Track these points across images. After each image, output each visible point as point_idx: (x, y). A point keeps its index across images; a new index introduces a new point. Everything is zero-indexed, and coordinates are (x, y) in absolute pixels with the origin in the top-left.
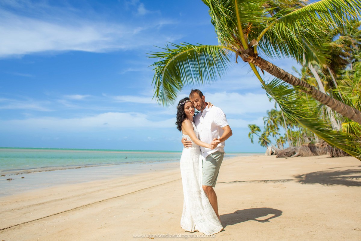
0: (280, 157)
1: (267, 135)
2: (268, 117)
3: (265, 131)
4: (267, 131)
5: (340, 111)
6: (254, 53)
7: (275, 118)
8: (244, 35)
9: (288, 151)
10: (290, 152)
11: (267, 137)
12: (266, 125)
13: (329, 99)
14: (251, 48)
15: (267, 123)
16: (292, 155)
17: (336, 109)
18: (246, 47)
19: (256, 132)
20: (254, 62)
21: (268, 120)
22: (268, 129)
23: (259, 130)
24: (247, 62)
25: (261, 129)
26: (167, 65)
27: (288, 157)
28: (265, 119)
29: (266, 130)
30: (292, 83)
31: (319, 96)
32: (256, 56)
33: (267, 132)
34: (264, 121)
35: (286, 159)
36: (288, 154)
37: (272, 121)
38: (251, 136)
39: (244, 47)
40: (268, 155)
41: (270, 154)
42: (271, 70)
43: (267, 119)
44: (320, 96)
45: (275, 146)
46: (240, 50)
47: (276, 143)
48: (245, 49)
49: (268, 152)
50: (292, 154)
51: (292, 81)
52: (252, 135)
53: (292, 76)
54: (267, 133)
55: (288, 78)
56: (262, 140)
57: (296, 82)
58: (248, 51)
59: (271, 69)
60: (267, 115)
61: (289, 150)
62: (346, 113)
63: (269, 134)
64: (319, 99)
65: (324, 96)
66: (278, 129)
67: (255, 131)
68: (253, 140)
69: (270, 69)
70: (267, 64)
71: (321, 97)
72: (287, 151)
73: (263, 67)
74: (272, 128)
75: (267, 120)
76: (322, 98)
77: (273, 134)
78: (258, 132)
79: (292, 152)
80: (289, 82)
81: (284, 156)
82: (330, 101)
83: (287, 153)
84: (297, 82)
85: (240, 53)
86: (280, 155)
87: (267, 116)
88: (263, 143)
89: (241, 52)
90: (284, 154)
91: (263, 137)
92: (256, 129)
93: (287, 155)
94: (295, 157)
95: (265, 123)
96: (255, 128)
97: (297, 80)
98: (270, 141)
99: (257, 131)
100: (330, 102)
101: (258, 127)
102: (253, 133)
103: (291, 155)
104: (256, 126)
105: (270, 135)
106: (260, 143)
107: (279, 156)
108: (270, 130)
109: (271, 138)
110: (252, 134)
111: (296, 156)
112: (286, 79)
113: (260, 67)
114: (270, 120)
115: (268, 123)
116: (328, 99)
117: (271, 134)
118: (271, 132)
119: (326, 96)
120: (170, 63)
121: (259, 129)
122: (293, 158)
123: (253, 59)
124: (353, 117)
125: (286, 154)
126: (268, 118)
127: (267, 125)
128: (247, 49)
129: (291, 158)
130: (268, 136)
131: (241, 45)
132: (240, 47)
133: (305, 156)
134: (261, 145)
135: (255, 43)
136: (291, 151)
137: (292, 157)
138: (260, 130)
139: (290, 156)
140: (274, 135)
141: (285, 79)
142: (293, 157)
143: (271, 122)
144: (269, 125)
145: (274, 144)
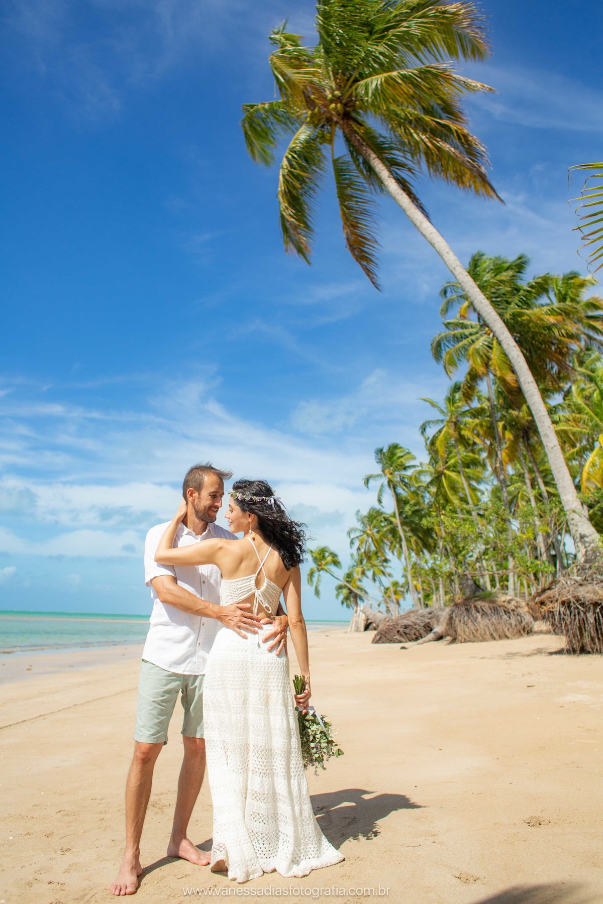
0: (383, 642)
1: (356, 576)
2: (360, 528)
3: (353, 567)
4: (357, 566)
7: (378, 532)
9: (410, 623)
10: (415, 623)
11: (359, 583)
12: (354, 551)
15: (357, 543)
16: (421, 636)
19: (329, 566)
21: (361, 535)
22: (361, 561)
23: (336, 563)
25: (340, 559)
28: (353, 536)
33: (359, 569)
34: (349, 540)
35: (403, 648)
36: (407, 631)
37: (370, 540)
38: (315, 579)
40: (357, 630)
41: (362, 627)
43: (357, 534)
45: (379, 605)
47: (382, 599)
49: (357, 622)
50: (423, 630)
52: (319, 576)
54: (358, 572)
56: (345, 591)
60: (360, 523)
61: (413, 619)
63: (363, 573)
66: (386, 561)
67: (326, 564)
68: (321, 588)
72: (405, 622)
74: (369, 558)
75: (357, 537)
77: (374, 575)
78: (333, 568)
79: (422, 624)
81: (397, 637)
83: (406, 627)
86: (384, 637)
87: (359, 526)
88: (347, 598)
90: (398, 632)
91: (349, 582)
92: (328, 559)
93: (405, 633)
94: (430, 640)
95: (352, 543)
96: (324, 555)
98: (366, 592)
99: (330, 564)
101: (334, 555)
102: (321, 569)
103: (418, 634)
104: (327, 553)
105: (367, 577)
106: (341, 597)
107: (380, 638)
108: (365, 563)
109: (367, 583)
110: (316, 574)
111: (434, 639)
114: (365, 537)
115: (360, 545)
117: (370, 574)
118: (369, 570)
121: (336, 558)
122: (425, 644)
125: (401, 630)
126: (360, 531)
127: (359, 549)
129: (420, 646)
130: (360, 580)
133: (465, 641)
134: (342, 603)
136: (418, 622)
137: (421, 641)
138: (339, 563)
139: (417, 639)
140: (377, 578)
143: (367, 542)
144: (363, 550)
145: (377, 600)
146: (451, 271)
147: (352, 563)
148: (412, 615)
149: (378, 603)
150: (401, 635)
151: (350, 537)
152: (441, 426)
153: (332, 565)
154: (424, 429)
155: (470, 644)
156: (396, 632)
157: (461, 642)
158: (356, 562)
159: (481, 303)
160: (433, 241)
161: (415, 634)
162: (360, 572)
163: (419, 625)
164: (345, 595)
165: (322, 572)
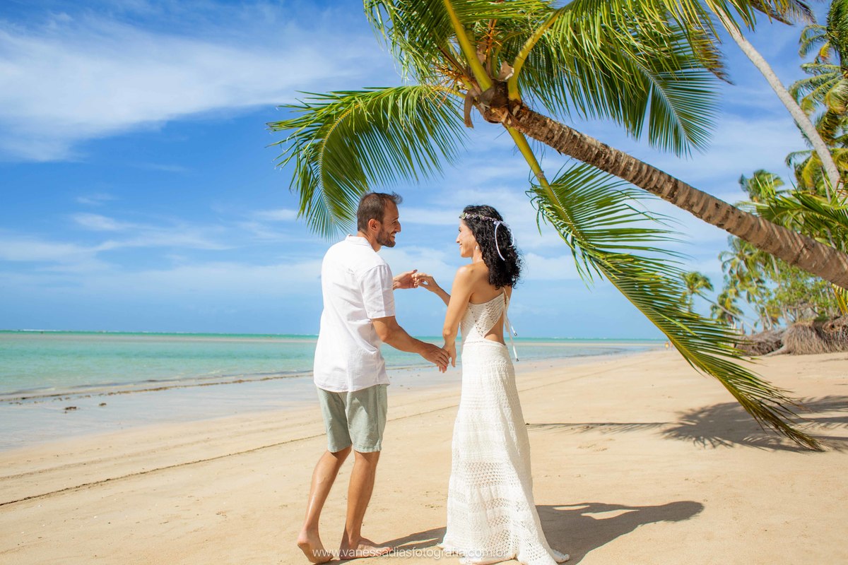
1: (731, 295)
2: (732, 252)
3: (727, 288)
4: (731, 287)
5: (761, 245)
6: (508, 99)
7: (751, 254)
8: (477, 54)
9: (763, 340)
10: (767, 341)
11: (734, 304)
12: (727, 273)
13: (728, 212)
14: (501, 86)
15: (729, 266)
16: (773, 351)
17: (749, 239)
18: (485, 84)
19: (701, 290)
20: (510, 122)
21: (733, 259)
22: (735, 283)
23: (708, 286)
24: (497, 122)
25: (712, 282)
26: (325, 140)
27: (764, 354)
28: (724, 259)
29: (729, 285)
30: (620, 172)
31: (697, 204)
32: (514, 107)
33: (733, 290)
34: (721, 264)
36: (761, 347)
37: (743, 263)
39: (482, 85)
42: (557, 142)
43: (729, 257)
44: (701, 205)
45: (755, 325)
46: (473, 94)
47: (758, 318)
48: (484, 90)
50: (774, 347)
51: (618, 166)
52: (691, 299)
53: (618, 155)
54: (731, 293)
55: (607, 161)
56: (719, 312)
57: (628, 170)
58: (491, 95)
59: (556, 138)
60: (731, 247)
61: (766, 337)
62: (777, 248)
63: (737, 294)
64: (699, 213)
65: (711, 205)
66: (760, 281)
67: (698, 288)
69: (553, 137)
70: (545, 124)
71: (703, 209)
72: (759, 340)
73: (535, 134)
74: (742, 280)
75: (729, 261)
76: (707, 211)
77: (748, 295)
78: (705, 291)
79: (774, 342)
80: (610, 170)
81: (752, 351)
82: (731, 216)
83: (759, 343)
84: (631, 168)
85: (475, 101)
87: (730, 250)
89: (476, 98)
90: (753, 347)
91: (722, 303)
92: (700, 283)
93: (759, 348)
94: (778, 354)
95: (724, 267)
96: (696, 280)
97: (631, 164)
98: (741, 312)
99: (702, 288)
100: (729, 221)
101: (705, 279)
102: (693, 292)
103: (770, 349)
104: (699, 277)
105: (741, 298)
108: (738, 284)
109: (741, 303)
110: (689, 297)
111: (783, 353)
112: (601, 164)
113: (529, 133)
114: (737, 260)
115: (732, 268)
116: (723, 212)
117: (744, 294)
118: (742, 290)
119: (717, 205)
120: (332, 134)
121: (707, 282)
122: (774, 357)
123: (506, 114)
124: (798, 259)
125: (756, 346)
126: (732, 254)
127: (731, 272)
128: (488, 89)
129: (769, 358)
130: (734, 300)
131: (473, 79)
132: (473, 86)
133: (802, 353)
135: (510, 73)
136: (770, 339)
138: (711, 286)
139: (769, 352)
140: (751, 299)
141: (599, 163)
142: (773, 355)
143: (739, 264)
144: (735, 272)
145: (753, 320)
146: (773, 89)
147: (725, 284)
148: (766, 334)
149: (754, 322)
150: (755, 350)
151: (721, 260)
152: (808, 155)
153: (704, 288)
154: (790, 161)
155: (806, 356)
156: (751, 348)
157: (799, 354)
158: (729, 283)
159: (796, 113)
160: (759, 66)
161: (767, 349)
162: (733, 293)
163: (771, 342)
164: (720, 315)
165: (694, 295)
